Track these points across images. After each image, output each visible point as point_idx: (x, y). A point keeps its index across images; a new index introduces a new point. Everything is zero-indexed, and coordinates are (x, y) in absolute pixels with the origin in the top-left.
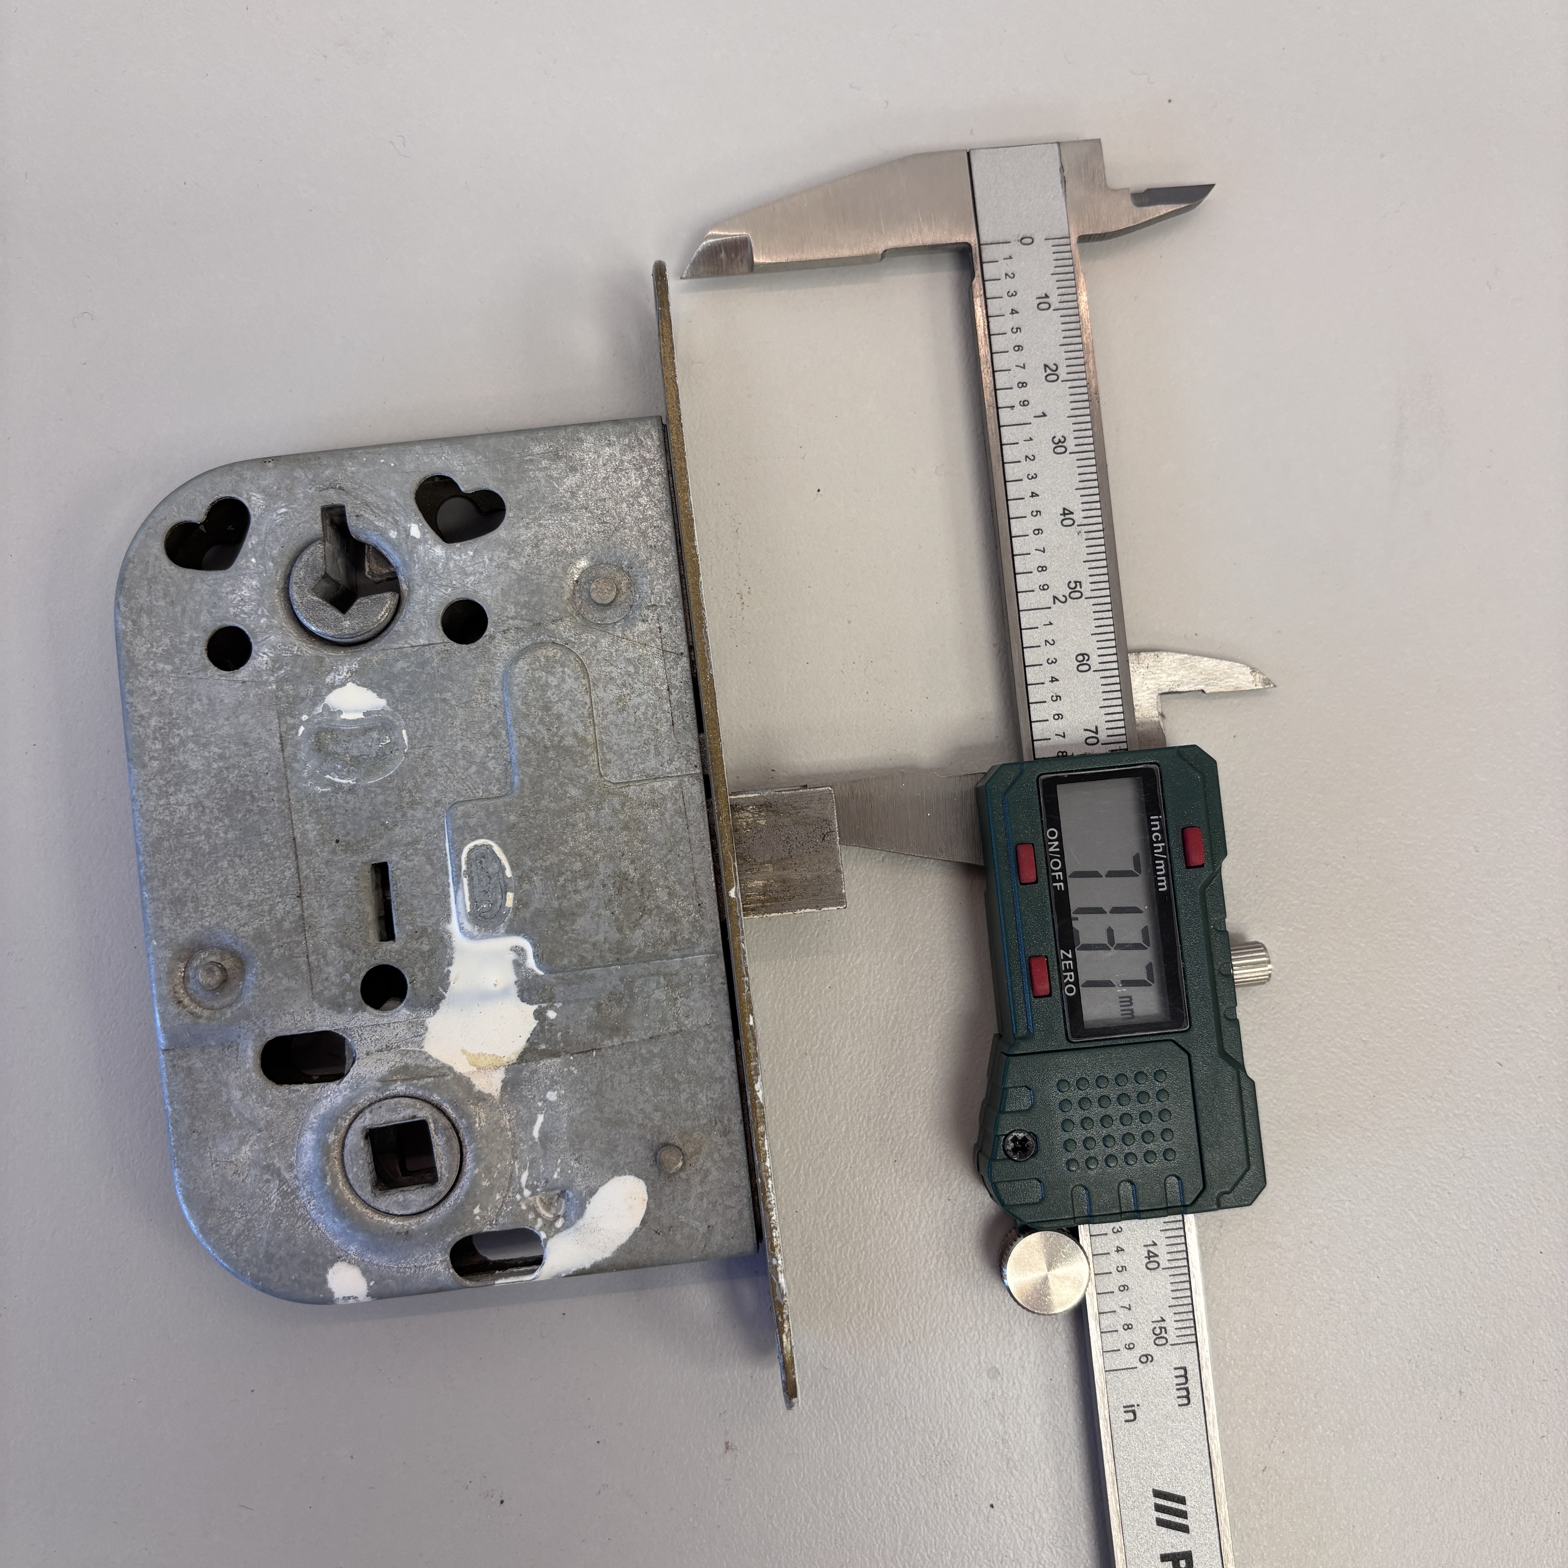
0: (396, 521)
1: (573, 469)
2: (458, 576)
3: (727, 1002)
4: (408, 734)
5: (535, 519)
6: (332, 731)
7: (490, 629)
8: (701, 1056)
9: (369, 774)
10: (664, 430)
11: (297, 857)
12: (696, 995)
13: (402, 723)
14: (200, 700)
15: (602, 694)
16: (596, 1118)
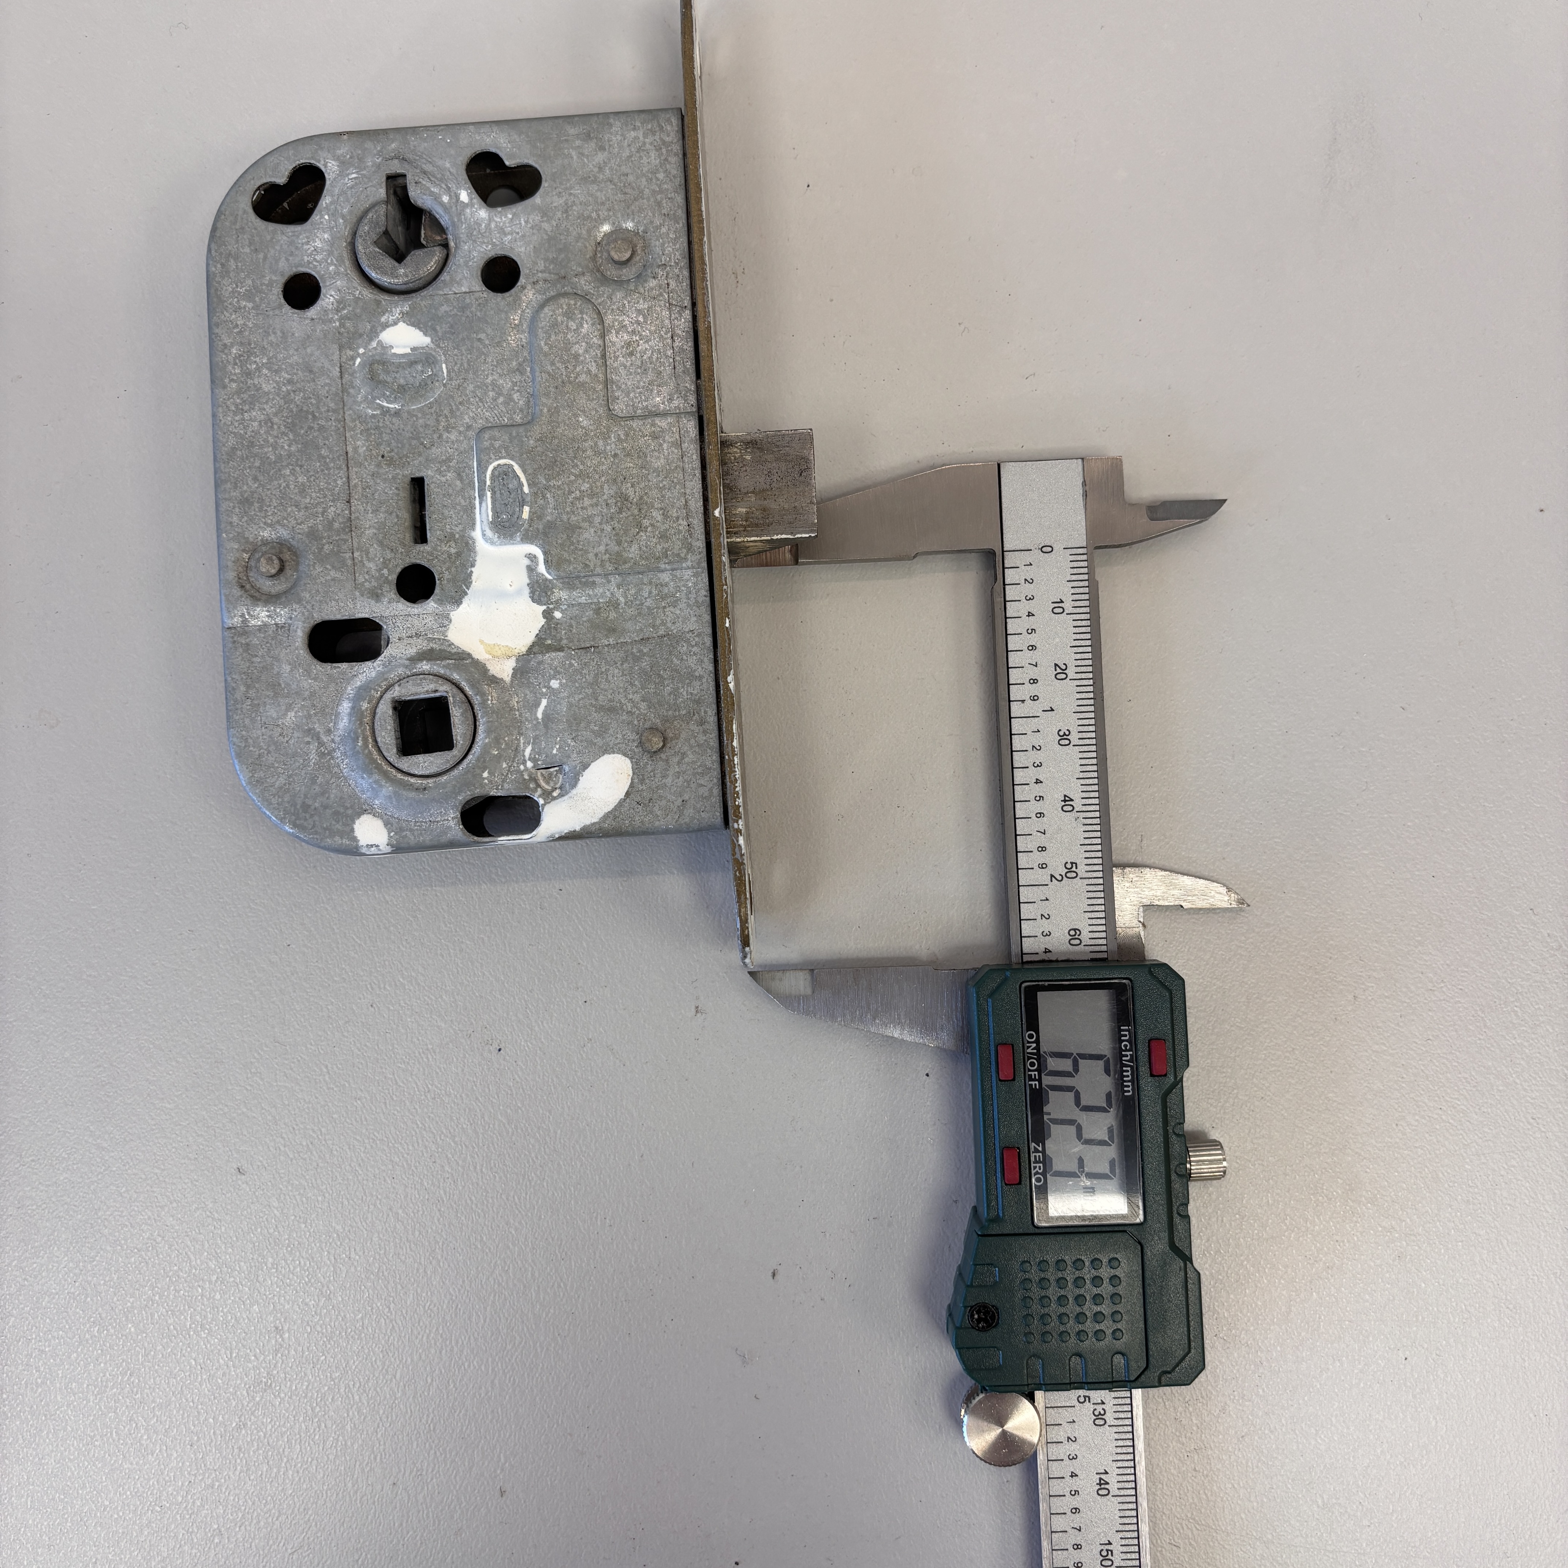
0: (449, 188)
1: (602, 148)
2: (498, 235)
3: (709, 612)
4: (447, 368)
5: (566, 189)
6: (384, 363)
7: (522, 280)
8: (685, 657)
9: (412, 400)
10: (682, 118)
11: (348, 468)
12: (682, 605)
13: (443, 358)
14: (275, 333)
15: (614, 339)
16: (591, 705)
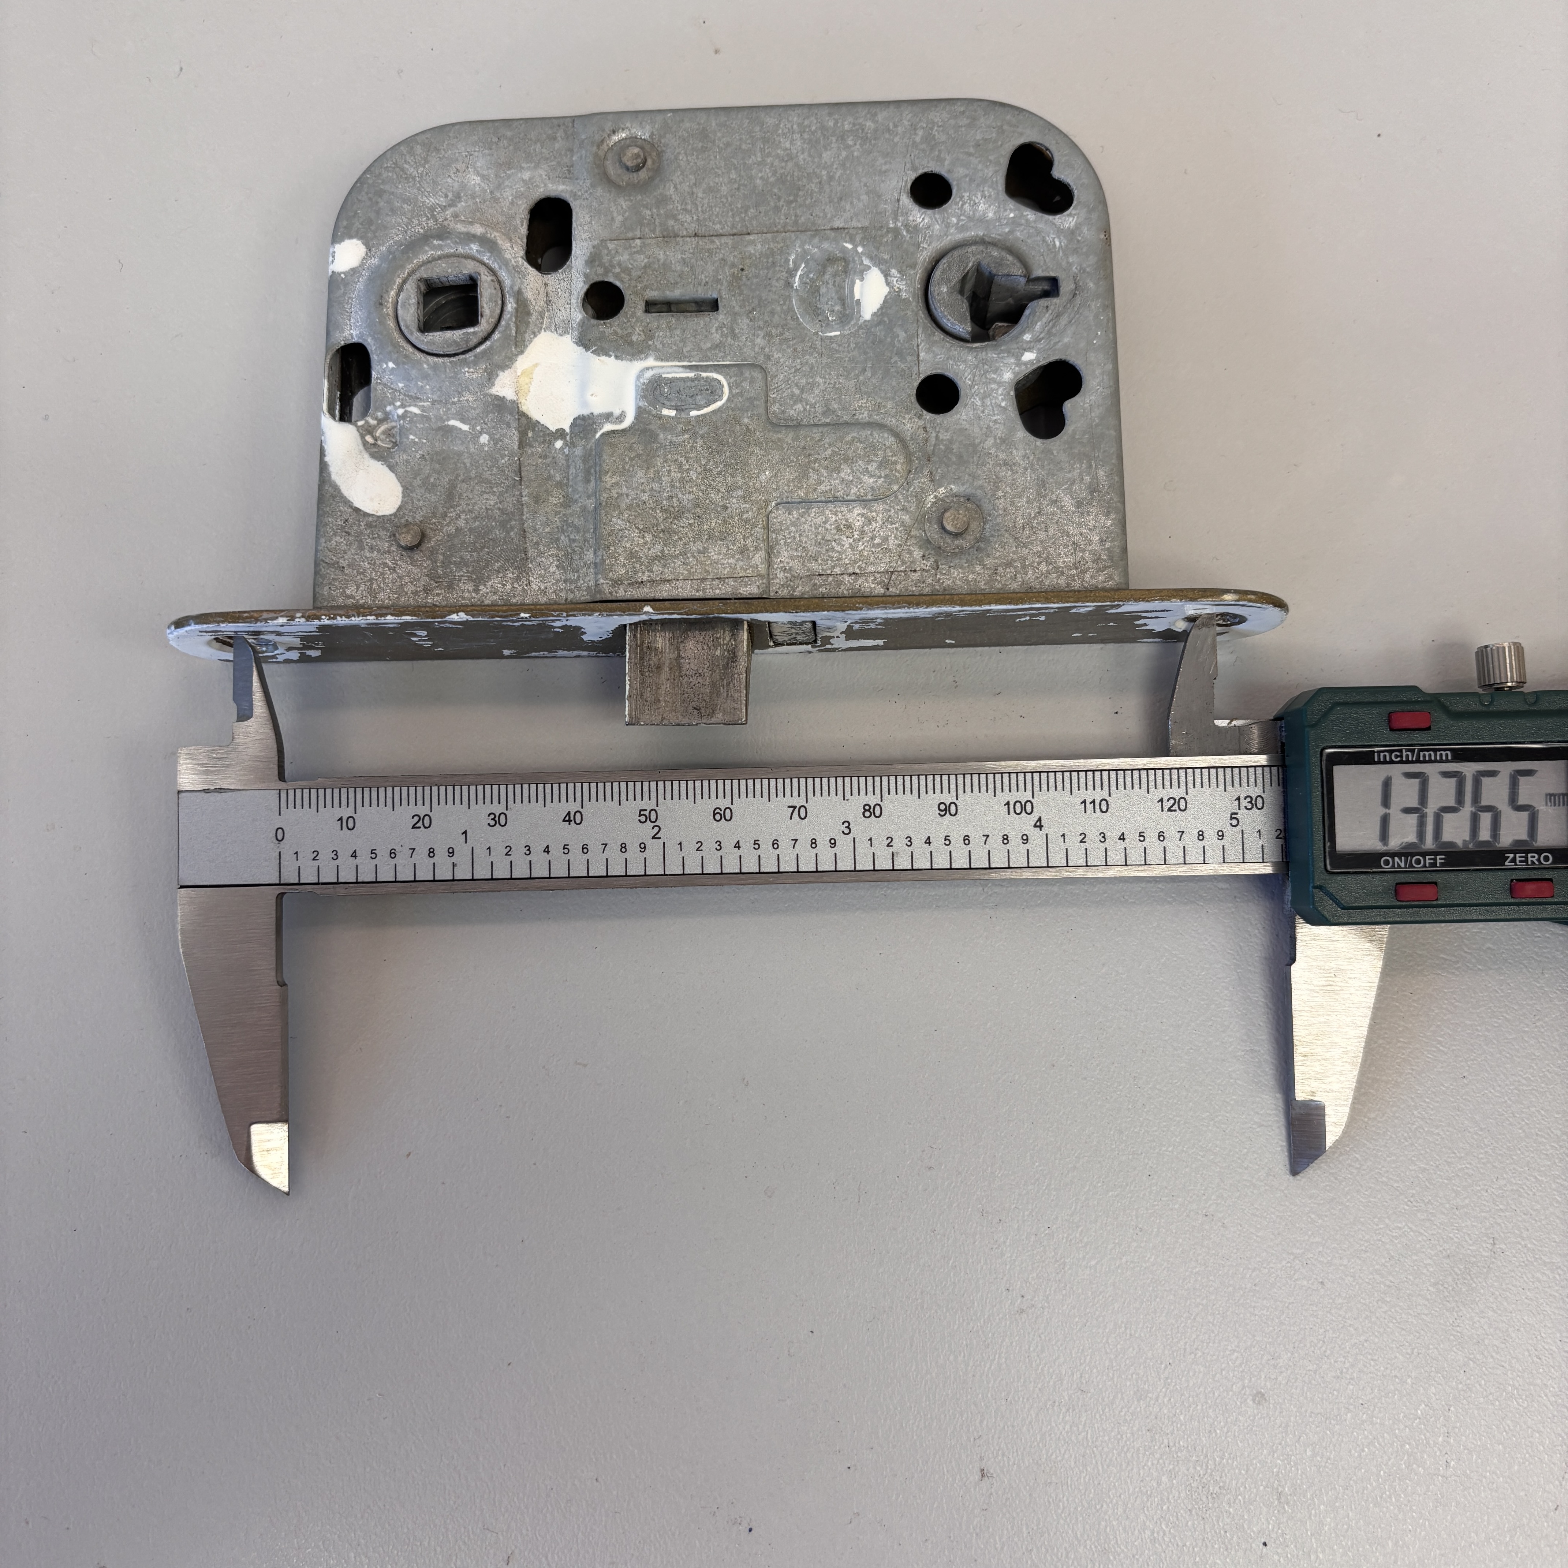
0: (1040, 341)
1: (1079, 505)
2: (982, 391)
4: (835, 336)
5: (1033, 465)
6: (845, 272)
7: (928, 416)
8: (501, 575)
9: (802, 300)
11: (734, 235)
12: (560, 576)
13: (847, 332)
14: (885, 163)
15: (856, 512)
16: (458, 475)
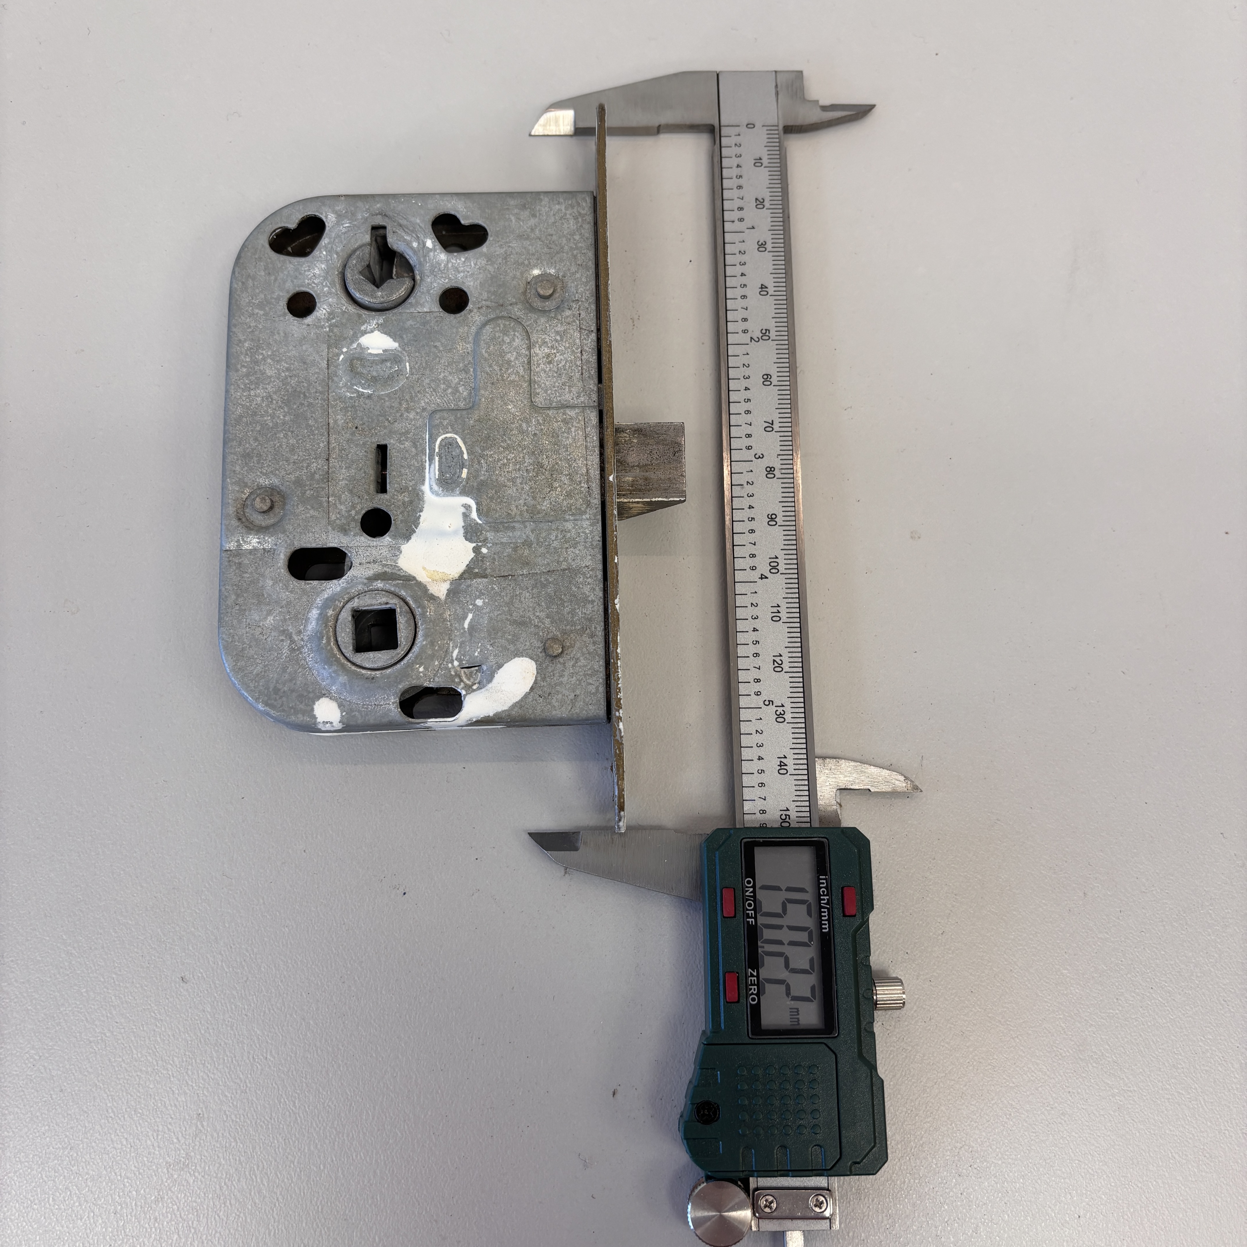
0: (418, 237)
1: (534, 216)
2: (453, 273)
3: (601, 553)
4: (410, 366)
5: (507, 242)
6: (361, 359)
7: (470, 306)
8: (581, 586)
9: (382, 388)
10: (595, 198)
11: (329, 435)
12: (581, 547)
13: (407, 358)
14: (279, 334)
15: (538, 351)
16: (507, 619)
